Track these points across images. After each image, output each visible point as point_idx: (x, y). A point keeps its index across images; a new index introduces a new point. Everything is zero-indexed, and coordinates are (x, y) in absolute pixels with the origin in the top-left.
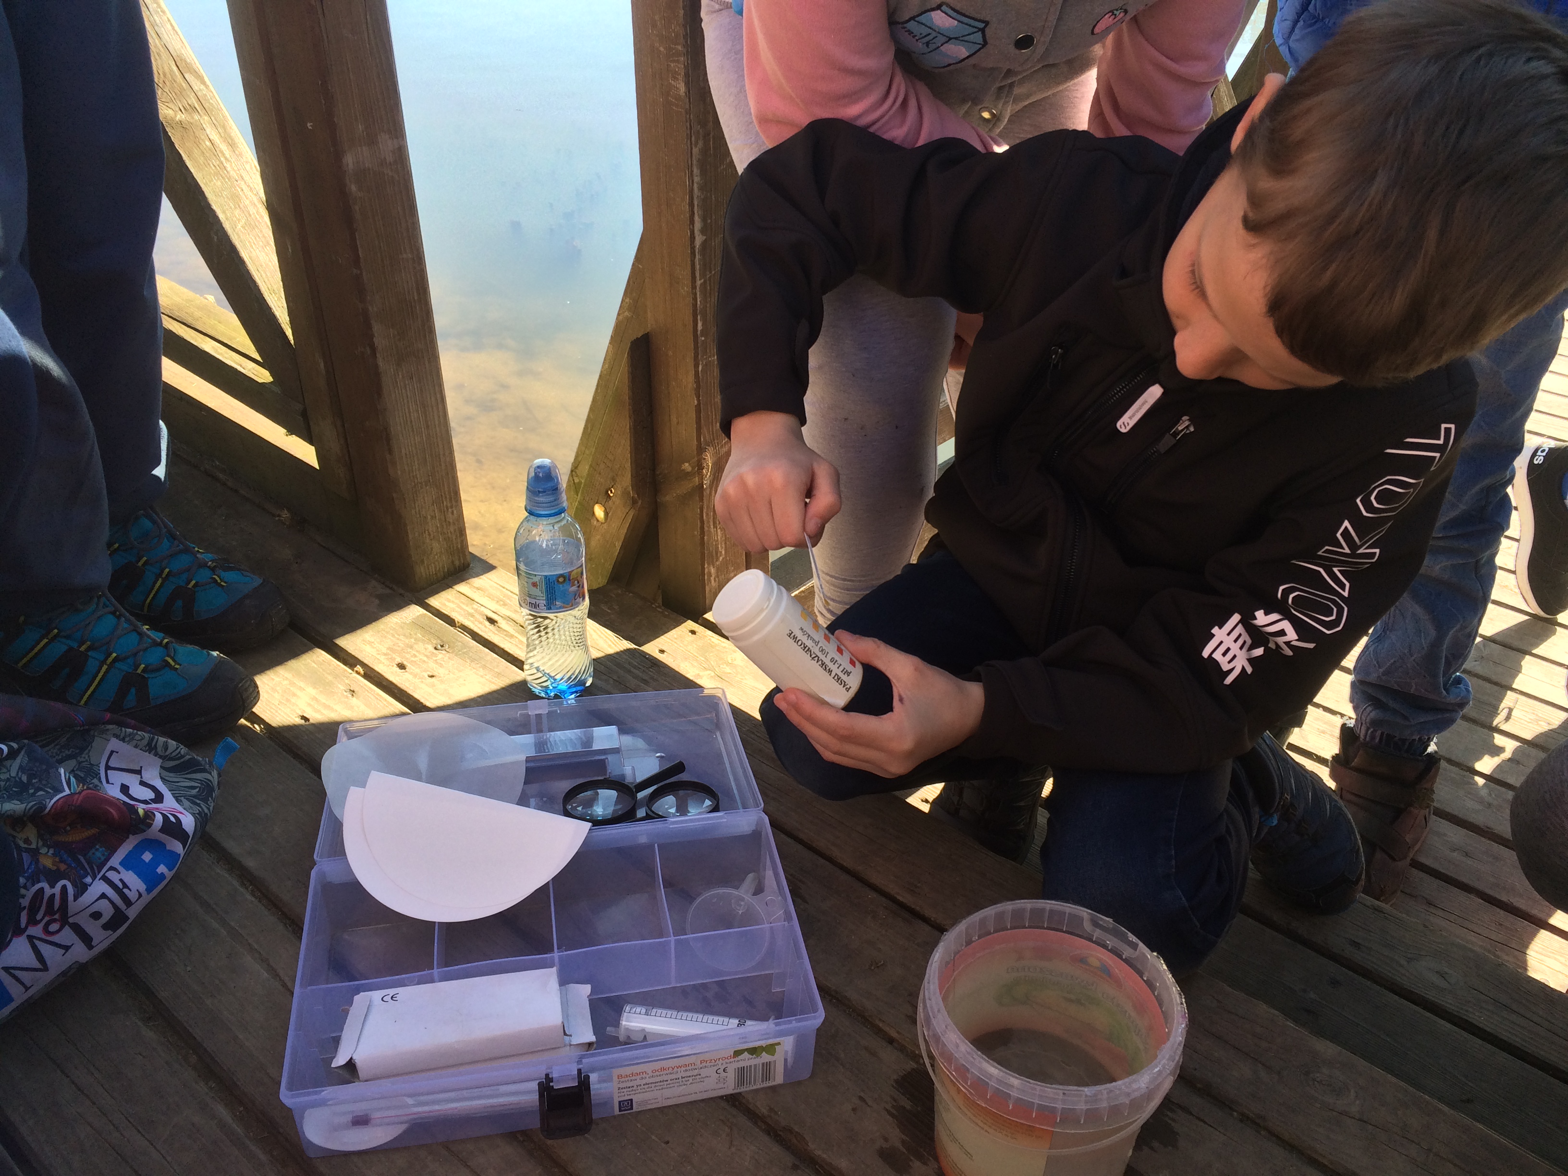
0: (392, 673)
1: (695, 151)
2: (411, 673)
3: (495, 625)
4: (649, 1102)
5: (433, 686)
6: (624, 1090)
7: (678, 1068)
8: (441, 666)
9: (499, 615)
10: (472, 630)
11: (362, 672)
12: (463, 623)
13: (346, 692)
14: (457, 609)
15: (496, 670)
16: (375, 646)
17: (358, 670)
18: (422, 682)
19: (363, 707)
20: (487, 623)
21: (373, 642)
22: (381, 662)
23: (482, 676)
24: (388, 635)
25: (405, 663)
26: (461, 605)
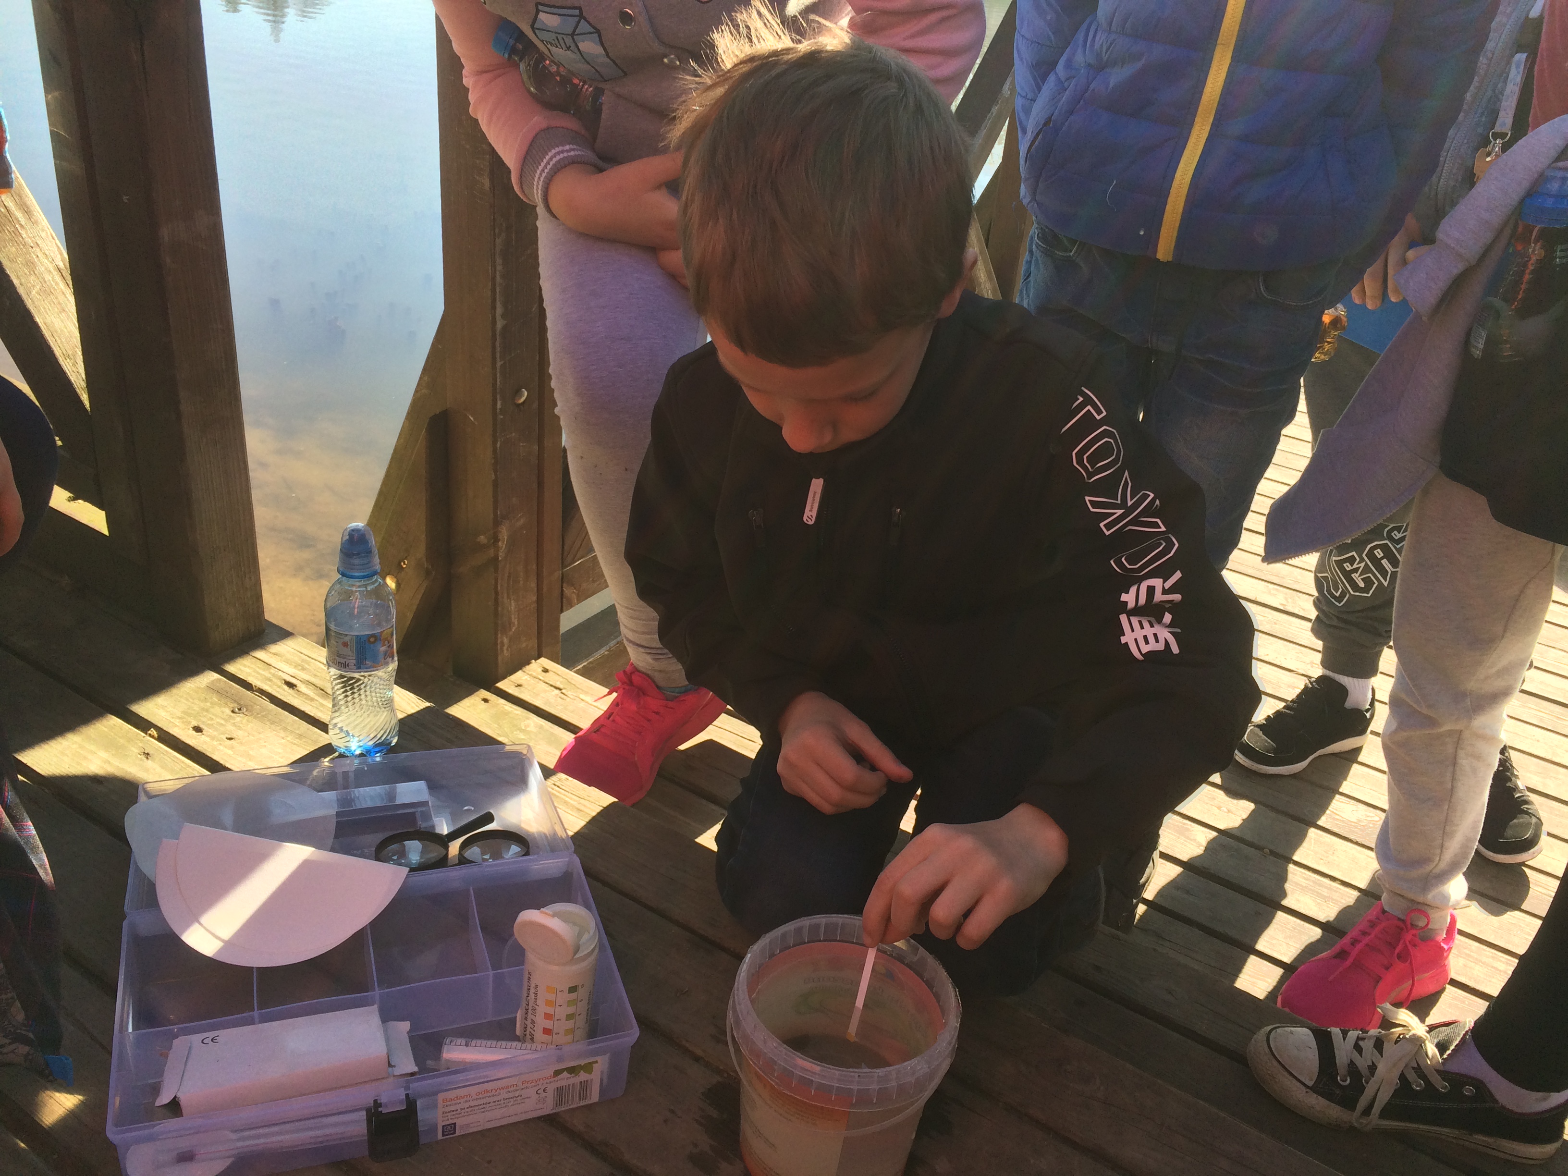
0: (188, 736)
1: (498, 241)
2: (208, 736)
3: (293, 689)
4: (472, 1125)
5: (232, 748)
6: (449, 1114)
7: (500, 1090)
8: (240, 728)
9: (298, 679)
10: (271, 694)
11: (156, 736)
12: (261, 688)
13: (140, 755)
14: (253, 674)
15: (297, 732)
16: (169, 710)
17: (152, 733)
18: (220, 744)
19: (158, 769)
20: (286, 687)
21: (166, 707)
22: (176, 726)
23: (283, 738)
24: (181, 699)
25: (201, 726)
26: (258, 669)
